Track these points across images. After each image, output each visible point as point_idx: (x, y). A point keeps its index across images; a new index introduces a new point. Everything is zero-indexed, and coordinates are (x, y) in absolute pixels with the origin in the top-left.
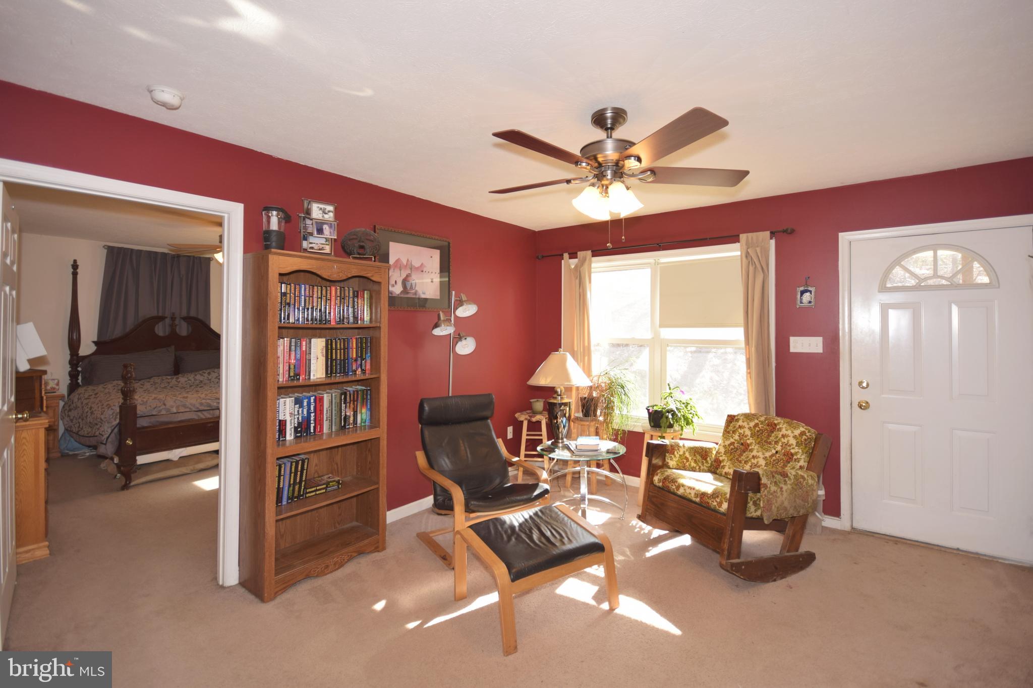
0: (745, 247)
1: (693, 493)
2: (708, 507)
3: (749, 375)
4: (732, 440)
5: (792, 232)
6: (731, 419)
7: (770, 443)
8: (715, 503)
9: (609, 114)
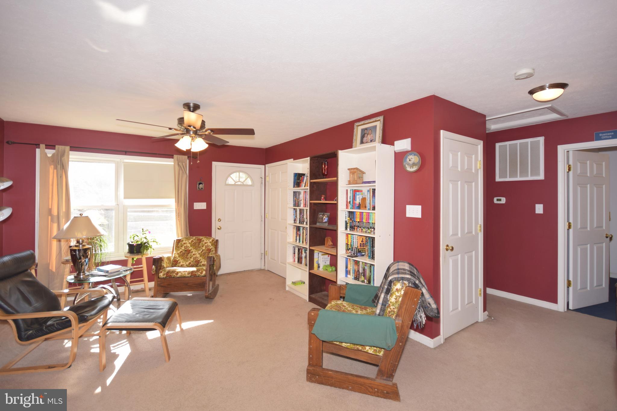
1: (186, 273)
2: (196, 276)
4: (181, 250)
5: (196, 158)
6: (179, 241)
7: (200, 247)
8: (199, 273)
9: (192, 105)
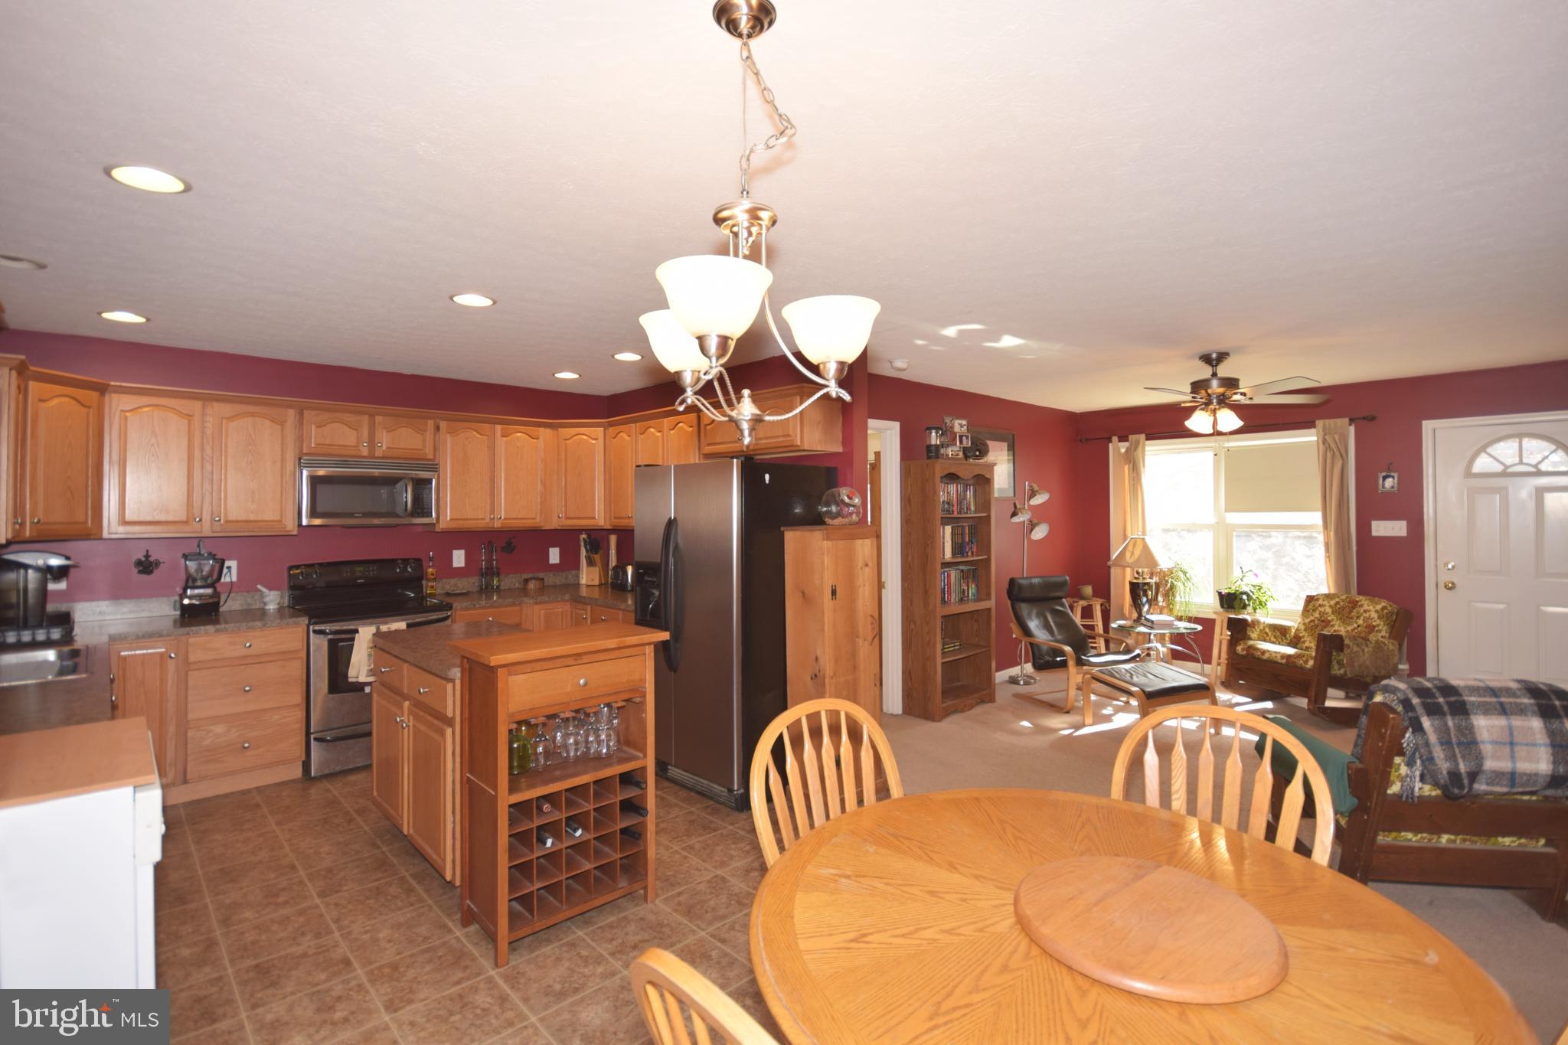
0: (1322, 433)
1: (1278, 655)
2: (1295, 666)
3: (1328, 560)
4: (1312, 618)
5: (1373, 418)
6: (1310, 599)
7: (1352, 618)
8: (1302, 662)
9: (1214, 356)
